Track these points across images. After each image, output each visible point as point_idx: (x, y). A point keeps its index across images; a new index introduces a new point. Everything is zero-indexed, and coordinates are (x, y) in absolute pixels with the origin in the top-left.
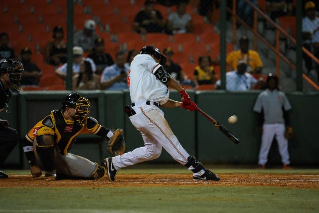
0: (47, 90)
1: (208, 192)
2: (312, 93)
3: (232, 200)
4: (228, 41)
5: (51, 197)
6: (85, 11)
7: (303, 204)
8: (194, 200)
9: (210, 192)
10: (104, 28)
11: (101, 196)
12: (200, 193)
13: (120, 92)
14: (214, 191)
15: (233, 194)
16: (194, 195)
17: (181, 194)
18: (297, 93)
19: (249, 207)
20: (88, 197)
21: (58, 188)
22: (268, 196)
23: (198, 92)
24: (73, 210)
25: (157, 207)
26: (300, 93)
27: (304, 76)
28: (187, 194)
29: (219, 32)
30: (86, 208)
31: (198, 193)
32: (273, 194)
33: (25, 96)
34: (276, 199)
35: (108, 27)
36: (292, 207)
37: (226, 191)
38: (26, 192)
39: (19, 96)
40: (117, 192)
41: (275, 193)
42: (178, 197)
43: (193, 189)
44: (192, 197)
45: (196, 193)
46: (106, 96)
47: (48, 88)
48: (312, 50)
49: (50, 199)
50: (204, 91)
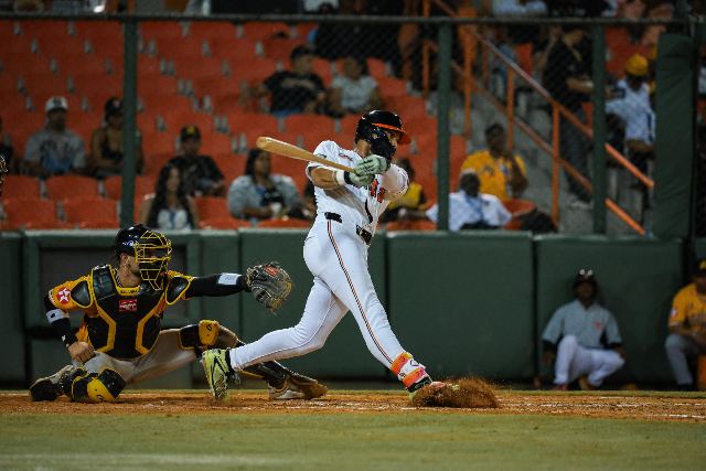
0: (81, 228)
1: (402, 424)
2: (626, 238)
3: (452, 440)
4: (455, 131)
5: (78, 434)
6: (162, 68)
7: (596, 447)
8: (373, 439)
9: (408, 425)
10: (201, 103)
11: (182, 430)
12: (387, 426)
13: (231, 233)
14: (416, 422)
15: (455, 428)
16: (375, 430)
17: (348, 427)
18: (595, 238)
19: (486, 451)
20: (156, 434)
21: (94, 415)
22: (526, 432)
23: (391, 235)
24: (123, 456)
25: (296, 452)
26: (602, 238)
27: (609, 203)
28: (359, 427)
29: (435, 112)
30: (150, 452)
31: (382, 426)
32: (536, 428)
33: (35, 239)
34: (541, 438)
35: (208, 102)
36: (573, 453)
37: (440, 423)
38: (28, 424)
39: (23, 240)
40: (217, 424)
41: (542, 426)
42: (341, 434)
43: (373, 420)
44: (369, 434)
45: (378, 427)
46: (202, 242)
47: (83, 224)
48: (626, 150)
49: (76, 436)
50: (405, 233)
